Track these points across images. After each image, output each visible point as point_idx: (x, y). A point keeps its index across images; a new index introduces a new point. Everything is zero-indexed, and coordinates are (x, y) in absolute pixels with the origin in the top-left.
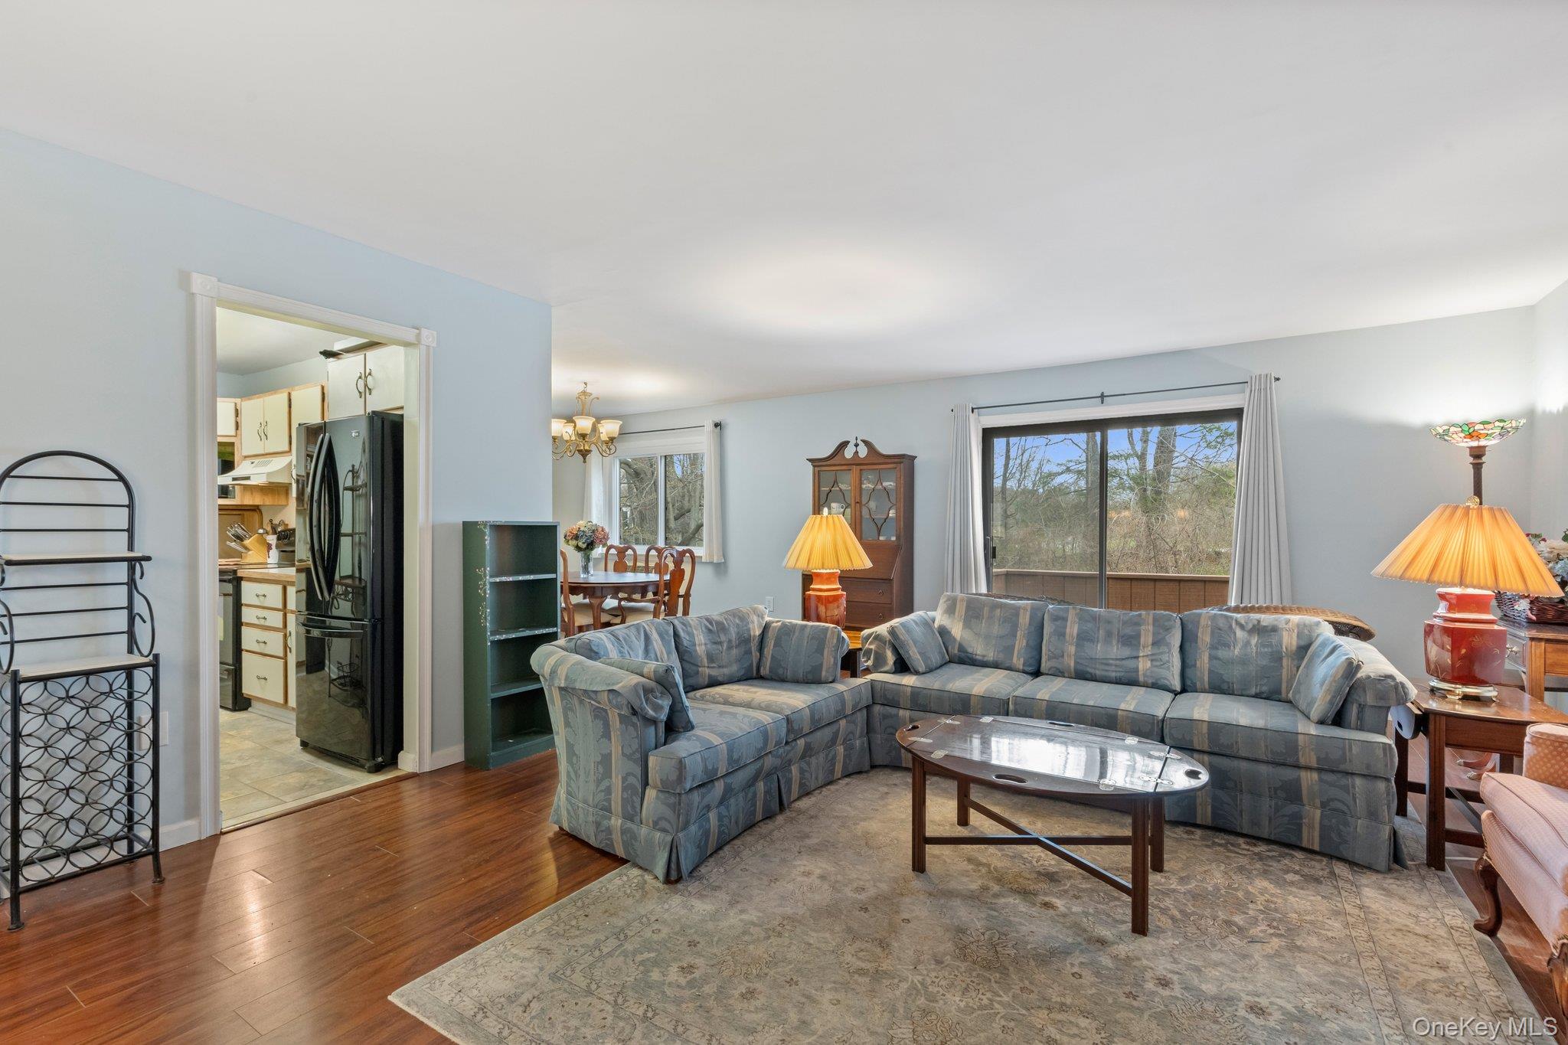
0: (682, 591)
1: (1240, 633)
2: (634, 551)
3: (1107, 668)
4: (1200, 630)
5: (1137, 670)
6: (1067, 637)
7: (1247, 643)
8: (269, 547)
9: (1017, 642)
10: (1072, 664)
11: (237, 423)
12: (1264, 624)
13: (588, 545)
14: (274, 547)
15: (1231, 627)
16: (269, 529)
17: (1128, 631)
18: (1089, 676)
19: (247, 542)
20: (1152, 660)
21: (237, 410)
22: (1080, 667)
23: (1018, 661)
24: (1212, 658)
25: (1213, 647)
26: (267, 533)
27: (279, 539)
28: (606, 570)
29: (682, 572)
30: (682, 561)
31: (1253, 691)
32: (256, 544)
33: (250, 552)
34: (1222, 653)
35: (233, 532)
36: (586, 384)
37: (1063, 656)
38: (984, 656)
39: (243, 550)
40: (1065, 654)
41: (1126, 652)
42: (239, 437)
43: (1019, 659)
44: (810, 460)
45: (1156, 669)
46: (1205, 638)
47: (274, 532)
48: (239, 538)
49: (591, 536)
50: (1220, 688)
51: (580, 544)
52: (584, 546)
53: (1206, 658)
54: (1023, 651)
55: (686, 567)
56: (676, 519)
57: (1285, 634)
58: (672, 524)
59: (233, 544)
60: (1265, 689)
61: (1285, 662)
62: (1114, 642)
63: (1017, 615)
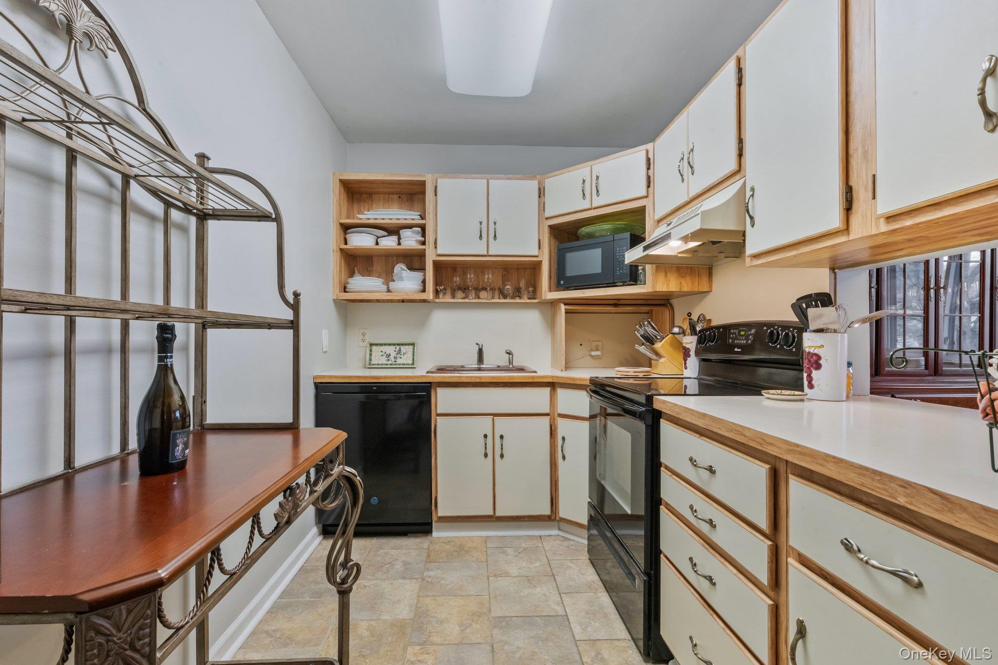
8: (686, 353)
11: (649, 178)
14: (692, 353)
16: (686, 326)
19: (658, 346)
21: (648, 160)
26: (684, 333)
27: (699, 342)
32: (671, 350)
33: (662, 360)
35: (642, 333)
39: (654, 357)
42: (651, 196)
47: (693, 331)
48: (650, 340)
59: (642, 349)
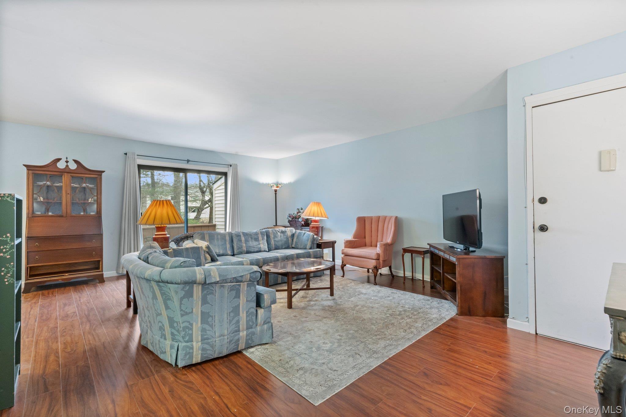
1: (279, 234)
3: (254, 248)
4: (270, 234)
5: (261, 247)
6: (242, 241)
7: (281, 236)
9: (227, 246)
10: (245, 249)
12: (283, 230)
15: (277, 232)
17: (256, 237)
18: (250, 252)
20: (263, 244)
22: (248, 250)
23: (229, 252)
24: (274, 241)
25: (274, 238)
31: (284, 247)
34: (276, 239)
37: (242, 247)
38: (219, 252)
40: (243, 247)
41: (257, 243)
43: (229, 251)
44: (26, 166)
45: (264, 246)
46: (272, 236)
50: (277, 248)
53: (273, 241)
54: (229, 248)
57: (288, 232)
60: (286, 246)
61: (289, 239)
62: (253, 241)
63: (225, 236)
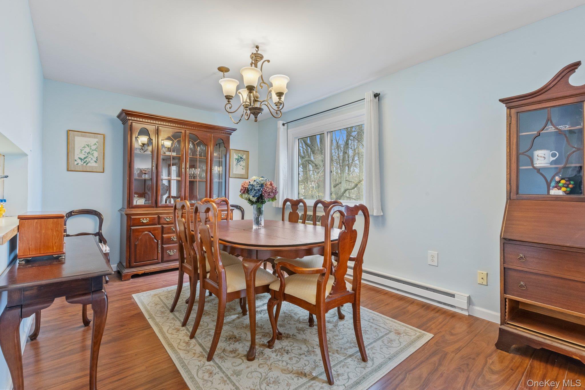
0: (354, 254)
2: (305, 204)
13: (258, 199)
28: (283, 220)
29: (354, 233)
30: (354, 220)
36: (257, 47)
44: (502, 101)
49: (259, 190)
51: (251, 197)
52: (254, 199)
55: (359, 225)
56: (334, 187)
58: (333, 189)
